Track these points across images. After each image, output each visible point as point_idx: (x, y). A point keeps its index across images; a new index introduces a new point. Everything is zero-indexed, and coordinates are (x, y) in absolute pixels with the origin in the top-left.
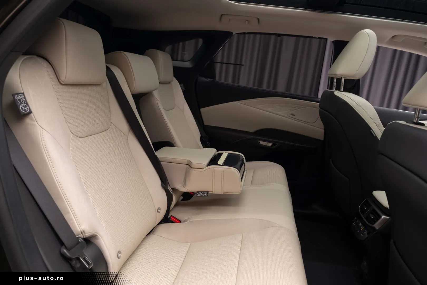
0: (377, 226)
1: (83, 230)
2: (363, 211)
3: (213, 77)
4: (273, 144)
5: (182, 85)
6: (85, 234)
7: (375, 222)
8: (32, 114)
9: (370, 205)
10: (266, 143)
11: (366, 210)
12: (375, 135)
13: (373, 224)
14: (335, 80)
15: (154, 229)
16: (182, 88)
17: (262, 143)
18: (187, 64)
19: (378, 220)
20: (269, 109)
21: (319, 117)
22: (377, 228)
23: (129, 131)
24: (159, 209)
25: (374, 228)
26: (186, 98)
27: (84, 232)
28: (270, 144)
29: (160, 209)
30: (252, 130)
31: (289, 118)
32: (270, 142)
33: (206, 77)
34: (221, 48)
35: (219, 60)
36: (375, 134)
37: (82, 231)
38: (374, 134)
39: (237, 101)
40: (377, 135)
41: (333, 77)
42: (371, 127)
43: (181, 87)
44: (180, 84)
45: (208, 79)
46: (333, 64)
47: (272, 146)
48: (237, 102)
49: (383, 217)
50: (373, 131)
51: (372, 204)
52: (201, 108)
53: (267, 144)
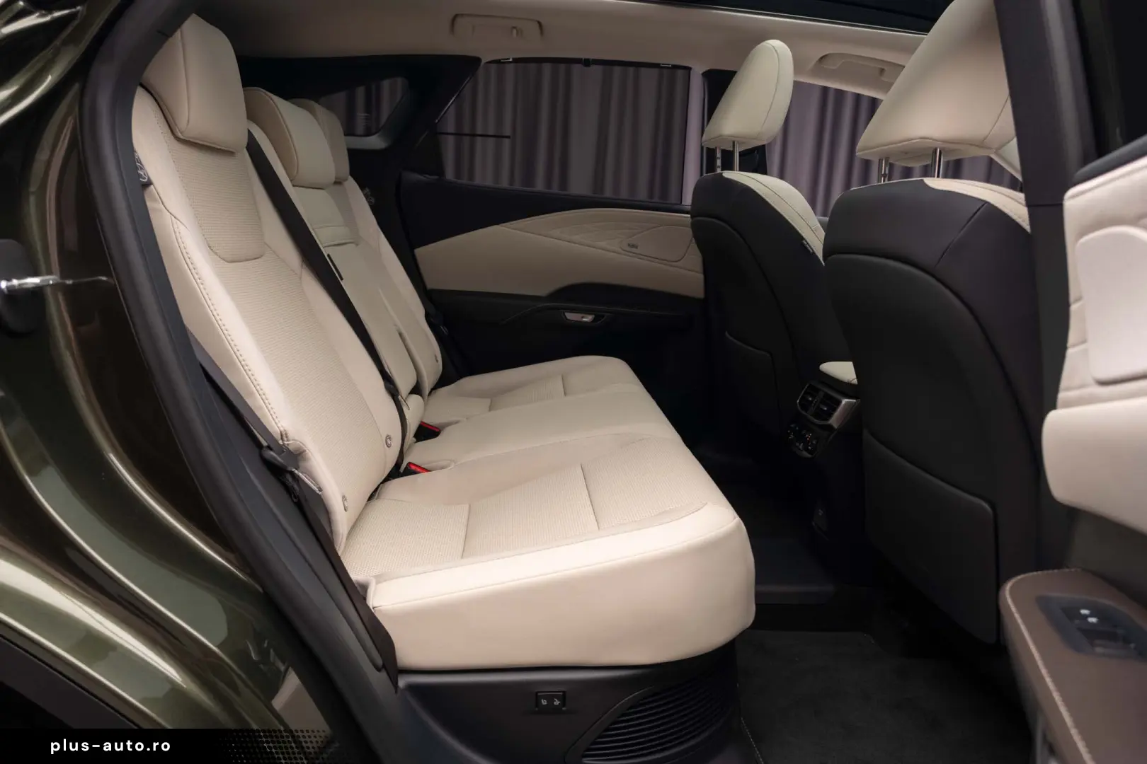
0: (835, 421)
1: (285, 430)
2: (805, 405)
3: (440, 171)
4: (596, 316)
5: (367, 190)
6: (288, 440)
7: (830, 415)
8: (152, 186)
9: (817, 390)
10: (580, 315)
11: (812, 402)
12: (811, 251)
13: (828, 420)
14: (719, 155)
15: (379, 489)
16: (367, 199)
17: (570, 316)
18: (375, 142)
19: (835, 410)
20: (576, 238)
21: (691, 241)
22: (836, 426)
23: (302, 266)
24: (388, 437)
25: (830, 428)
26: (379, 223)
27: (286, 434)
28: (588, 318)
29: (390, 439)
30: (543, 291)
31: (625, 255)
32: (588, 312)
33: (422, 172)
34: (452, 101)
35: (450, 126)
36: (811, 249)
37: (284, 433)
38: (809, 248)
39: (504, 224)
40: (815, 251)
41: (714, 147)
42: (803, 235)
43: (366, 196)
44: (362, 187)
45: (427, 176)
46: (708, 123)
47: (594, 321)
48: (505, 226)
49: (845, 401)
50: (806, 242)
51: (820, 386)
52: (419, 247)
53: (583, 317)
